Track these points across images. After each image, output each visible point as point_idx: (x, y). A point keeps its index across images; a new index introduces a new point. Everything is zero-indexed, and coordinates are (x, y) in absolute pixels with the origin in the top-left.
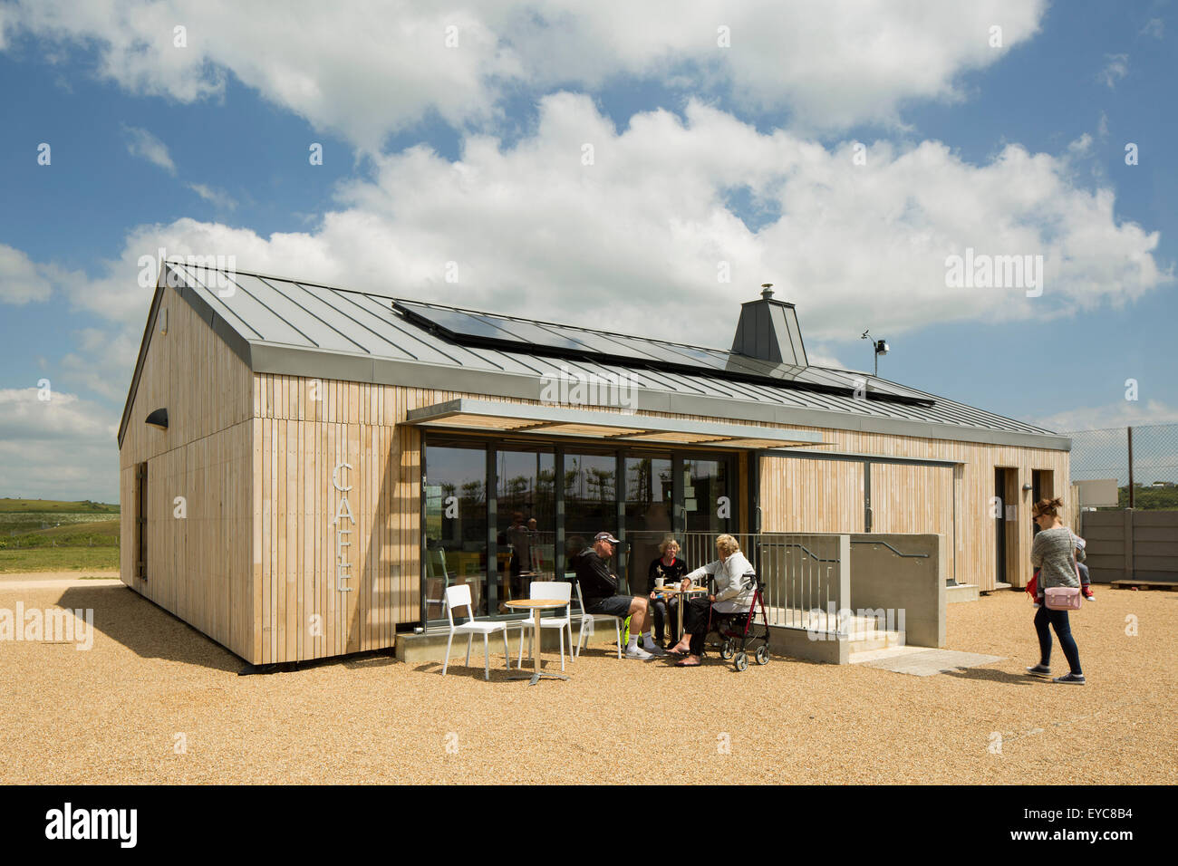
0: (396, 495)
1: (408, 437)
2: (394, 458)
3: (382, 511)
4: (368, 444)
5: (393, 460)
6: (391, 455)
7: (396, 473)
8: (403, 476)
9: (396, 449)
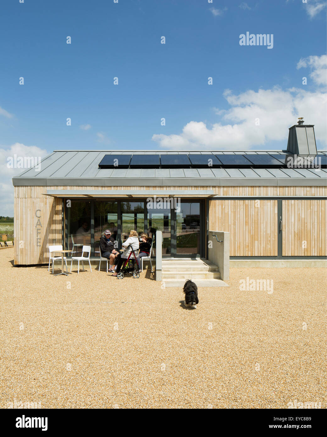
0: (54, 219)
1: (58, 201)
2: (54, 207)
3: (50, 223)
4: (46, 204)
5: (54, 208)
6: (53, 206)
7: (54, 212)
8: (57, 213)
9: (54, 204)
